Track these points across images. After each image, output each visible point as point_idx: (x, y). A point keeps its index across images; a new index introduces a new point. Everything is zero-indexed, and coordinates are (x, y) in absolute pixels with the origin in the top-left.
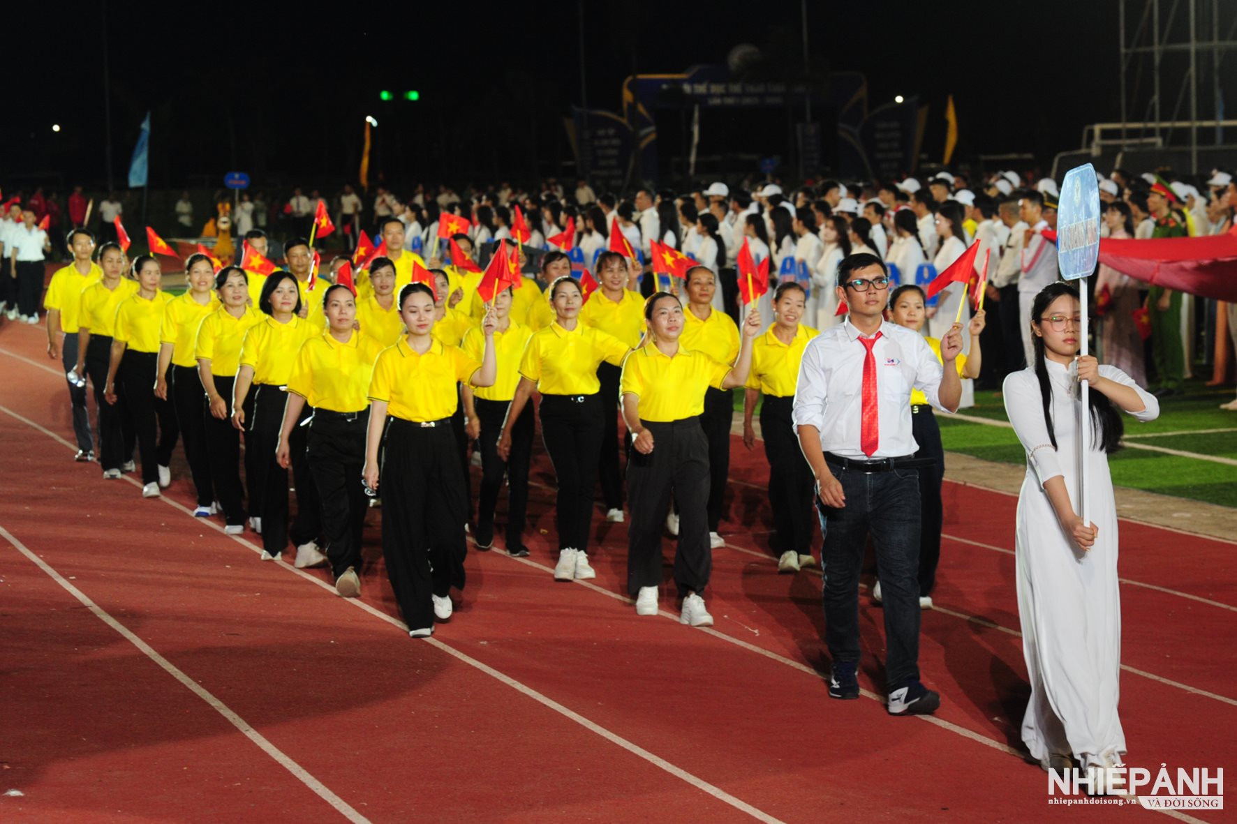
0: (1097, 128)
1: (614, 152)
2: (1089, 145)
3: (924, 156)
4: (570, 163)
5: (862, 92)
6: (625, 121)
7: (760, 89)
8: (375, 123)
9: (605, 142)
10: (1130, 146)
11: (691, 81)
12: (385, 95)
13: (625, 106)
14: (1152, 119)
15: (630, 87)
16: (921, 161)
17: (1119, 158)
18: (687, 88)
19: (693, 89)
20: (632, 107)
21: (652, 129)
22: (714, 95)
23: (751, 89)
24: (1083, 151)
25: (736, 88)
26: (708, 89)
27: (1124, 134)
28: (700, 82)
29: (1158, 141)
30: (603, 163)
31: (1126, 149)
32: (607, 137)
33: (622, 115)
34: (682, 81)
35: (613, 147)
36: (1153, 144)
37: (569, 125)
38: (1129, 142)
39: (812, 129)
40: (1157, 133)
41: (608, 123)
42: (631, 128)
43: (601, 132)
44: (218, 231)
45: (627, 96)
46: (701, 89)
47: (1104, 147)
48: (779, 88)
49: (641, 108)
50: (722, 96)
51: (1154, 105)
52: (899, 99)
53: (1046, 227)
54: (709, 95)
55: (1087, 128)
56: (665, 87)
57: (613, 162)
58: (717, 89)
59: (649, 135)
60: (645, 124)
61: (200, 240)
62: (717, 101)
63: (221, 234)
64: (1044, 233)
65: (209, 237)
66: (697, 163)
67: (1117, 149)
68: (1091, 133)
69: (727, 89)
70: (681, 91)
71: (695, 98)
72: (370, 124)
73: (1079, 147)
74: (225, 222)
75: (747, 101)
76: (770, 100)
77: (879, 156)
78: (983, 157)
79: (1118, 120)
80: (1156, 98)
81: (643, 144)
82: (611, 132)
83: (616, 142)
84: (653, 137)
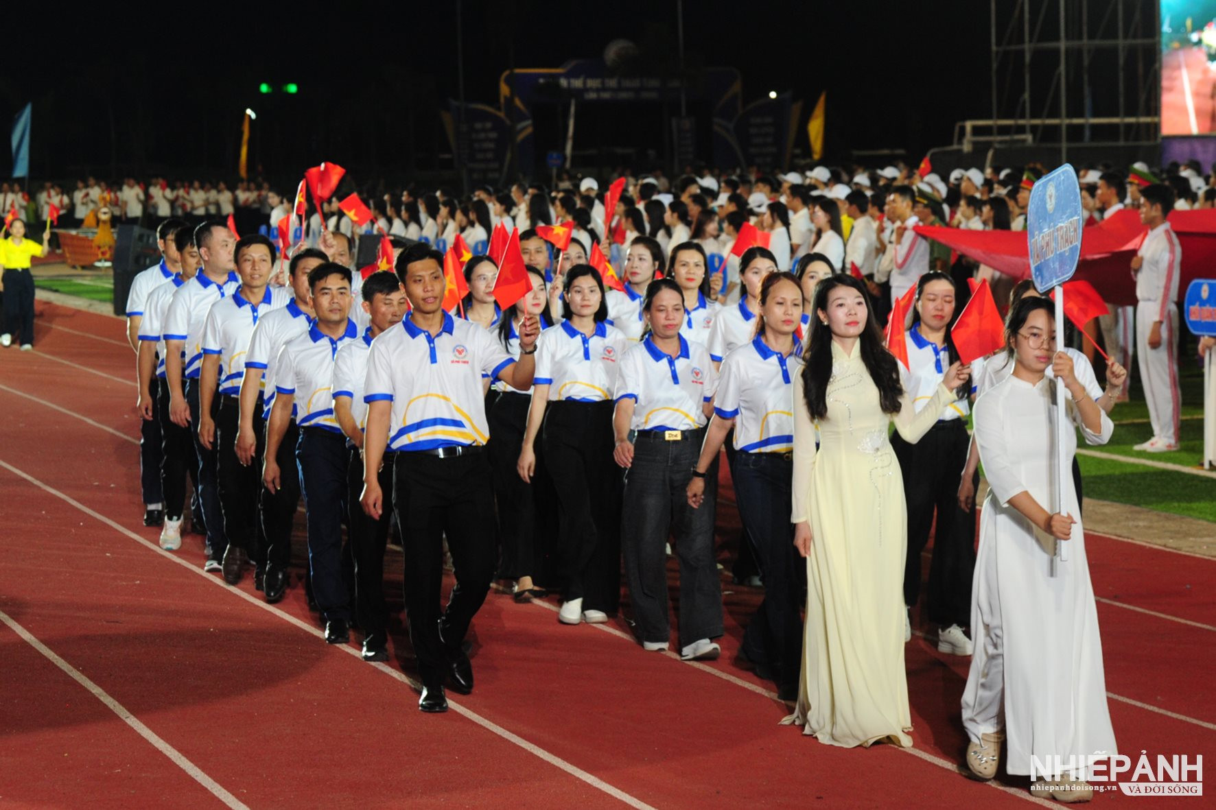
0: (969, 125)
1: (491, 145)
2: (960, 142)
3: (798, 151)
4: (447, 156)
5: (737, 87)
6: (501, 114)
7: (636, 83)
8: (253, 116)
9: (482, 136)
10: (1001, 142)
11: (568, 75)
12: (264, 88)
13: (502, 100)
14: (1023, 117)
15: (508, 82)
16: (795, 156)
17: (990, 154)
18: (564, 82)
19: (569, 83)
20: (509, 101)
21: (529, 122)
22: (591, 90)
23: (627, 83)
24: (955, 147)
25: (612, 83)
26: (585, 83)
27: (995, 130)
28: (577, 77)
29: (1029, 138)
30: (480, 156)
31: (997, 146)
32: (484, 130)
33: (499, 109)
34: (559, 75)
35: (491, 140)
36: (1024, 141)
37: (447, 119)
38: (999, 138)
39: (687, 124)
40: (1028, 129)
41: (485, 116)
42: (508, 122)
43: (478, 126)
44: (98, 221)
45: (505, 90)
46: (577, 83)
47: (975, 144)
48: (654, 83)
49: (518, 102)
50: (598, 90)
51: (1024, 102)
52: (773, 95)
53: (916, 223)
54: (586, 90)
55: (959, 124)
56: (541, 81)
57: (490, 155)
58: (591, 83)
59: (525, 128)
60: (523, 118)
61: (80, 230)
62: (593, 96)
63: (101, 224)
64: (916, 228)
65: (89, 227)
66: (573, 157)
67: (988, 145)
68: (963, 129)
69: (603, 83)
70: (558, 85)
71: (572, 92)
72: (250, 116)
73: (951, 143)
74: (105, 213)
75: (623, 95)
76: (646, 95)
77: (753, 150)
78: (856, 153)
79: (989, 117)
80: (1027, 96)
81: (520, 137)
82: (489, 125)
83: (493, 135)
84: (530, 130)
